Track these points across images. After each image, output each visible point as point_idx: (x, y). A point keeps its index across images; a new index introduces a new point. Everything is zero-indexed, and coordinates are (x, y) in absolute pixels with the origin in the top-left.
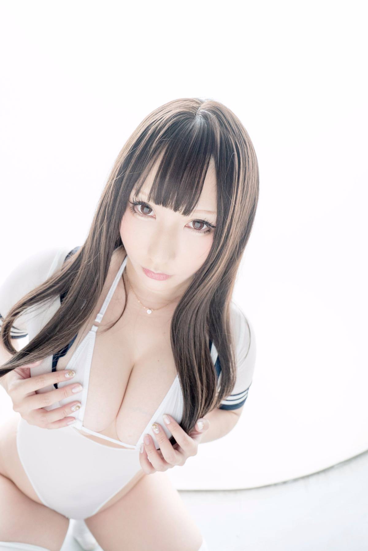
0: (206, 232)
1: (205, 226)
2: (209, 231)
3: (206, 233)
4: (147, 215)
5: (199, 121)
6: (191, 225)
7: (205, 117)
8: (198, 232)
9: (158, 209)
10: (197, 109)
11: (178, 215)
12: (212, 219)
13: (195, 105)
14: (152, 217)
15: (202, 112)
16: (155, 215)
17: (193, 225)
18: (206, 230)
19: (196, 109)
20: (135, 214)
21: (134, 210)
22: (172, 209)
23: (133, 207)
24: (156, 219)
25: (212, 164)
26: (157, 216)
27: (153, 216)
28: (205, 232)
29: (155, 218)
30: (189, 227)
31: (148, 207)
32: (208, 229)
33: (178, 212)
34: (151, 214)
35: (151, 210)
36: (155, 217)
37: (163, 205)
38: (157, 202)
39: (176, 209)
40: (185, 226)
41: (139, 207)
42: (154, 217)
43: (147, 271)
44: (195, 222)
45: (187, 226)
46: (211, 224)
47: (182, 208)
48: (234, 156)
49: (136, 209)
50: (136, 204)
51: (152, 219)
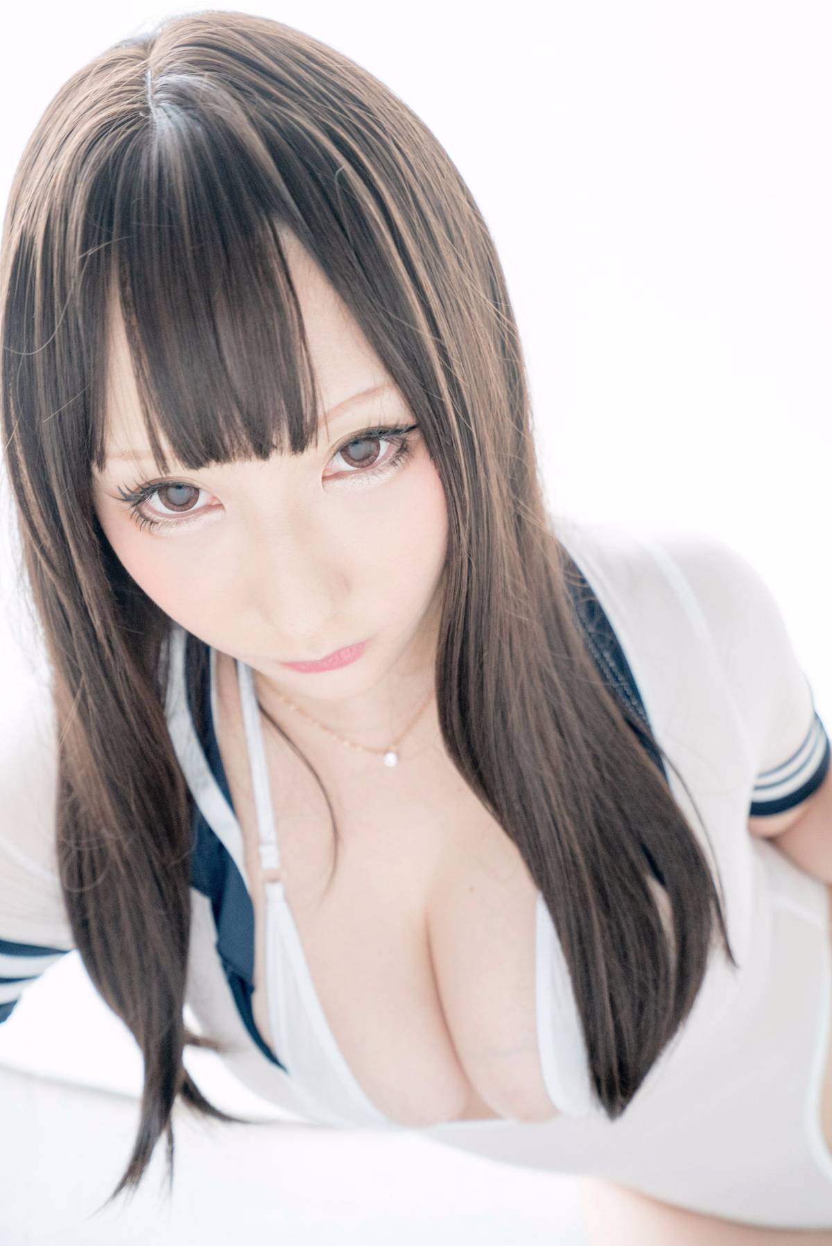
0: (397, 457)
1: (384, 445)
2: (404, 449)
3: (398, 462)
4: (194, 512)
6: (341, 464)
7: (183, 99)
8: (373, 474)
9: (210, 477)
10: (143, 83)
11: (281, 461)
13: (124, 73)
14: (209, 507)
15: (165, 88)
16: (214, 498)
17: (347, 462)
18: (393, 453)
20: (155, 528)
22: (254, 457)
23: (139, 510)
24: (226, 506)
26: (219, 497)
27: (209, 502)
28: (393, 463)
29: (220, 506)
30: (339, 475)
31: (178, 486)
32: (396, 448)
33: (274, 456)
34: (202, 500)
35: (194, 492)
36: (215, 503)
37: (218, 460)
38: (195, 461)
39: (263, 450)
40: (324, 478)
41: (155, 501)
42: (217, 506)
44: (344, 450)
45: (328, 474)
46: (398, 428)
47: (283, 436)
48: (343, 179)
49: (148, 513)
50: (138, 497)
51: (215, 516)
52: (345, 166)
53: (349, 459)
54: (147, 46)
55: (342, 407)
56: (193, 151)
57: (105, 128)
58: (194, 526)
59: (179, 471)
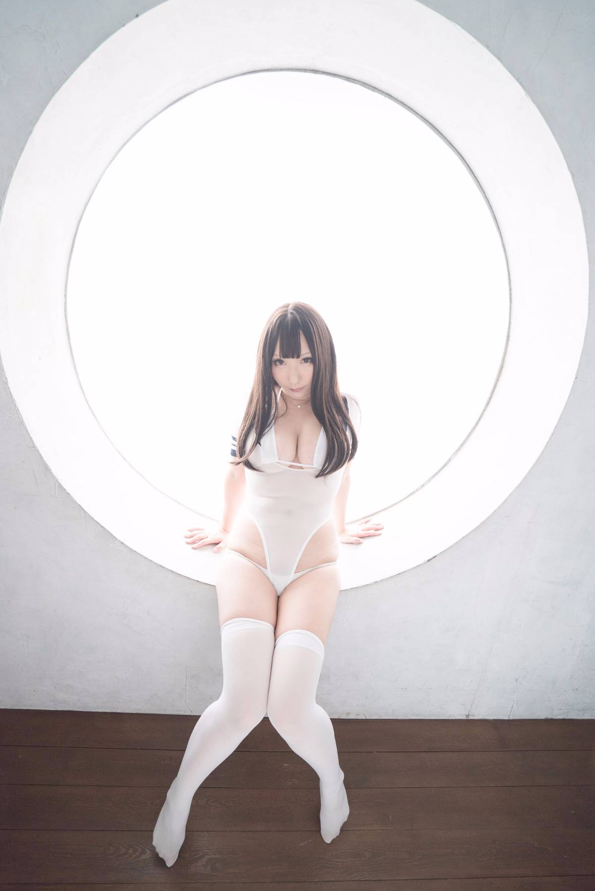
1: (308, 360)
5: (289, 316)
6: (303, 361)
7: (292, 313)
8: (306, 363)
9: (286, 360)
12: (309, 355)
13: (286, 309)
18: (309, 362)
19: (287, 311)
21: (276, 365)
23: (275, 363)
24: (287, 364)
25: (301, 332)
30: (303, 363)
31: (282, 361)
33: (294, 359)
34: (284, 363)
35: (283, 362)
37: (287, 358)
38: (284, 358)
39: (293, 358)
40: (300, 363)
41: (278, 363)
42: (285, 364)
43: (292, 390)
46: (310, 358)
47: (296, 356)
48: (309, 327)
50: (276, 361)
51: (285, 366)
52: (311, 326)
53: (304, 361)
54: (289, 305)
55: (303, 355)
56: (292, 320)
57: (281, 316)
58: (282, 366)
59: (282, 359)
